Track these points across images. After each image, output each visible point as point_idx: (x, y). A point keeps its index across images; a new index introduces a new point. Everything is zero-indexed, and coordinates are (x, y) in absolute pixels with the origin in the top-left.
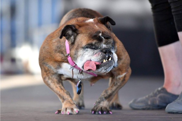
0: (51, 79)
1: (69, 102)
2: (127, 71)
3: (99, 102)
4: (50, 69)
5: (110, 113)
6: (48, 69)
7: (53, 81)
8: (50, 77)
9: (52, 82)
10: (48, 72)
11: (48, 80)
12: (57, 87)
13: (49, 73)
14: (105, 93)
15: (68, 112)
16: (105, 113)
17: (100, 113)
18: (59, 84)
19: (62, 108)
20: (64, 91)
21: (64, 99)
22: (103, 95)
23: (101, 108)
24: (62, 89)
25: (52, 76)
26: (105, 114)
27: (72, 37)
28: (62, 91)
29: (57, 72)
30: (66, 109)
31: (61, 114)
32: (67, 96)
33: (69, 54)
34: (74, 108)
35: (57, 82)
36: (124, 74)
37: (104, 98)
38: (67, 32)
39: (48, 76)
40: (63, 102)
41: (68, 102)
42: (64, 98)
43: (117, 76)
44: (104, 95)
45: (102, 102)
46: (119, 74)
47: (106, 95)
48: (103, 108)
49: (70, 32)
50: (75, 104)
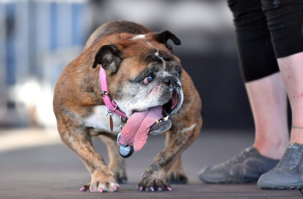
0: (73, 135)
1: (103, 172)
2: (197, 121)
3: (151, 173)
4: (71, 119)
5: (168, 190)
6: (69, 119)
7: (76, 139)
8: (72, 132)
9: (74, 140)
10: (68, 124)
11: (69, 137)
12: (82, 148)
13: (71, 125)
14: (160, 157)
15: (101, 188)
16: (160, 189)
17: (153, 190)
18: (87, 144)
19: (90, 182)
20: (93, 154)
21: (94, 168)
22: (157, 161)
23: (154, 181)
24: (90, 151)
25: (74, 130)
26: (160, 191)
27: (113, 64)
28: (91, 154)
29: (84, 123)
30: (98, 184)
31: (90, 192)
32: (99, 162)
33: (105, 92)
34: (110, 182)
35: (82, 140)
36: (193, 126)
37: (158, 165)
38: (104, 57)
39: (68, 130)
40: (93, 172)
41: (101, 173)
42: (93, 166)
43: (181, 129)
44: (159, 160)
45: (155, 172)
46: (185, 126)
47: (162, 161)
48: (156, 181)
49: (109, 56)
50: (111, 175)
